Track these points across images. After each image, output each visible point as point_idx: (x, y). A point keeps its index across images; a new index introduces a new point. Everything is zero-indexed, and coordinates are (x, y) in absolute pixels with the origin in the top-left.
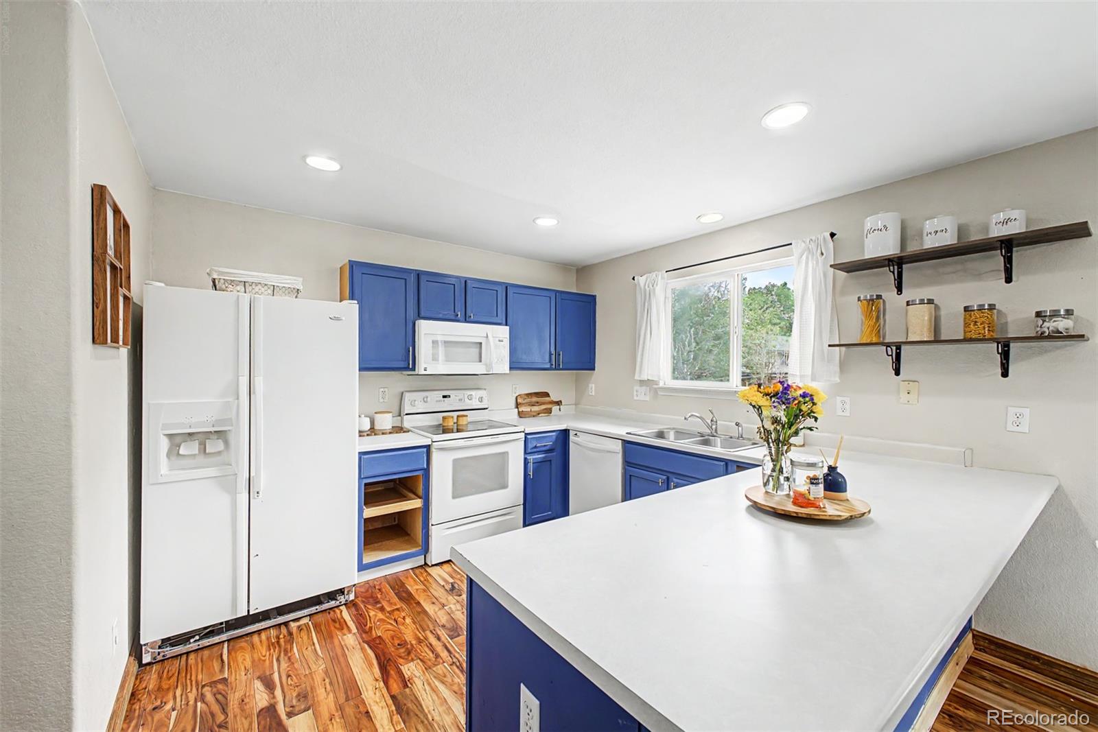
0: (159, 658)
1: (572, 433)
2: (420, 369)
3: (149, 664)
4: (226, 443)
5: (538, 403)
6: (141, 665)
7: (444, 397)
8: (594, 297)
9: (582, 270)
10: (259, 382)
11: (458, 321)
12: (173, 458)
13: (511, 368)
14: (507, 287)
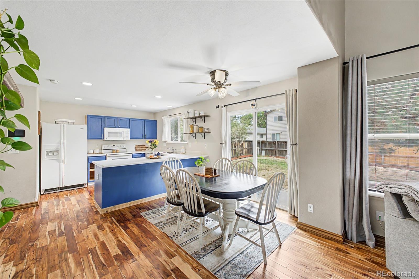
0: (44, 194)
1: (146, 154)
2: (105, 139)
3: (43, 194)
4: (58, 153)
5: (141, 148)
6: (41, 194)
7: (113, 146)
8: (156, 121)
9: (155, 113)
10: (65, 141)
11: (115, 127)
12: (48, 156)
13: (130, 139)
14: (130, 119)
